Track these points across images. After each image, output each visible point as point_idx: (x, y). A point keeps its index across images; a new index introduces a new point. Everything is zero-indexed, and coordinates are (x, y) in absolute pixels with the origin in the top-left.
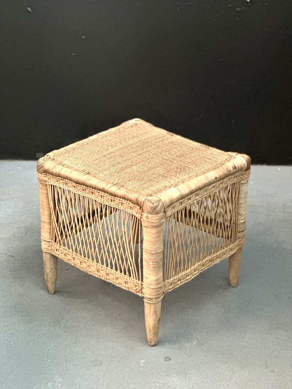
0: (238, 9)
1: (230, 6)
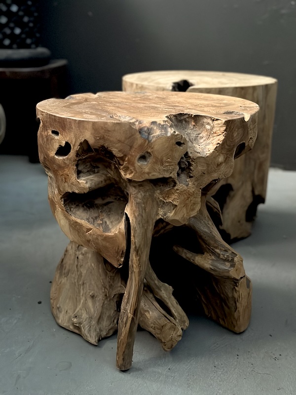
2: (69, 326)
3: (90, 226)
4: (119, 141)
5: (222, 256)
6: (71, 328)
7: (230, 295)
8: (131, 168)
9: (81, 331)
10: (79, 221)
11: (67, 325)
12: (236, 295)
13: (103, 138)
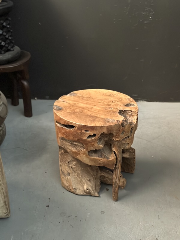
0: (145, 22)
1: (141, 20)
2: (84, 194)
3: (101, 159)
4: (116, 130)
5: (132, 152)
6: (85, 194)
7: (133, 162)
8: (119, 137)
9: (90, 194)
10: (95, 158)
11: (83, 193)
12: (134, 162)
13: (110, 131)
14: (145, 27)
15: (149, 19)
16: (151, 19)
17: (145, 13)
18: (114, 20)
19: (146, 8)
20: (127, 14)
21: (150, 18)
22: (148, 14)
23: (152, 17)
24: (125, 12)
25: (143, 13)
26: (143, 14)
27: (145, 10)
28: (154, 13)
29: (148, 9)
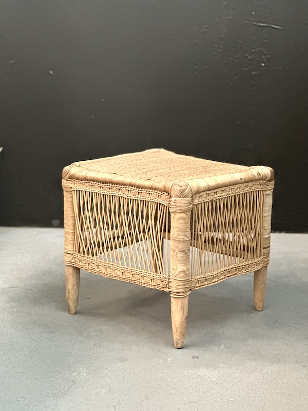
0: (253, 73)
14: (253, 82)
15: (261, 68)
16: (264, 68)
17: (253, 56)
18: (196, 67)
19: (254, 46)
20: (218, 58)
21: (262, 66)
22: (258, 59)
23: (264, 63)
24: (215, 53)
25: (249, 57)
26: (249, 59)
27: (253, 51)
28: (268, 56)
29: (257, 49)
